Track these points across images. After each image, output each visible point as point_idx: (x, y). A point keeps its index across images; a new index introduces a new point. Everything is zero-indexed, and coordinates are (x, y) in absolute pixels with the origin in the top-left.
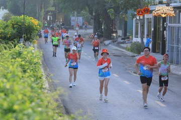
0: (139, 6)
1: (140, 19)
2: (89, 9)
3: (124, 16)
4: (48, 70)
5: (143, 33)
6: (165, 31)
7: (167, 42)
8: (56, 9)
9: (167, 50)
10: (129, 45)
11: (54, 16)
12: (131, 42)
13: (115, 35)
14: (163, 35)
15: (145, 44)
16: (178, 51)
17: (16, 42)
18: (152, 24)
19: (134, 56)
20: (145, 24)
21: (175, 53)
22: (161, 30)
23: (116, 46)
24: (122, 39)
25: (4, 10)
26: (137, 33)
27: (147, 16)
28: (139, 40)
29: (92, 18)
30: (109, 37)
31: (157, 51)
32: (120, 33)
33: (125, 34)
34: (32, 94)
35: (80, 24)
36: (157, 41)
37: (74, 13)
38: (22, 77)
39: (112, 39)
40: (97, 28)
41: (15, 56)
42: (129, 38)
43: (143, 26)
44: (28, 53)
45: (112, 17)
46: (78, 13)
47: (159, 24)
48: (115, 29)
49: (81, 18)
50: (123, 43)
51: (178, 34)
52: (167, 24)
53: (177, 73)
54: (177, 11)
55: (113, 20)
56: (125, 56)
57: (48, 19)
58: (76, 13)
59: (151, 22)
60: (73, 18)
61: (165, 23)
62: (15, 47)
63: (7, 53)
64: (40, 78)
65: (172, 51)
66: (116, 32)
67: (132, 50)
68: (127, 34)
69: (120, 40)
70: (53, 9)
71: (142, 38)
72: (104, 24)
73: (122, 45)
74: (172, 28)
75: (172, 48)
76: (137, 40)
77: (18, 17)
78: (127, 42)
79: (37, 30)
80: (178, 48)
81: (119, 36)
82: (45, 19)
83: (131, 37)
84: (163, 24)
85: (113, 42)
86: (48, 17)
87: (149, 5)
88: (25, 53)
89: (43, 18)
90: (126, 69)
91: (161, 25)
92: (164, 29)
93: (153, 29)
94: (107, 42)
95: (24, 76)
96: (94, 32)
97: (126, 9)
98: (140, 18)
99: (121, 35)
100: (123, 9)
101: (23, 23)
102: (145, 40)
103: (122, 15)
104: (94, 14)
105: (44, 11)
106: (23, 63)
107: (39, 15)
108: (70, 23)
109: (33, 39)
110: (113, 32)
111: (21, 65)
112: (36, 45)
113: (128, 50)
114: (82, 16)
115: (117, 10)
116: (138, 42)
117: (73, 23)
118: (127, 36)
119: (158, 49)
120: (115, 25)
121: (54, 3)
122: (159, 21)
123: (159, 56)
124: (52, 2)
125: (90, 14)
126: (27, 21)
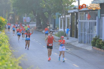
0: (62, 10)
2: (34, 13)
3: (53, 16)
5: (64, 26)
6: (77, 25)
7: (79, 31)
8: (14, 13)
9: (78, 35)
10: (57, 33)
11: (13, 16)
12: (58, 31)
14: (76, 27)
15: (66, 32)
16: (85, 36)
20: (66, 21)
21: (83, 37)
22: (75, 24)
24: (53, 30)
26: (61, 26)
27: (67, 16)
28: (62, 30)
29: (35, 18)
31: (73, 36)
33: (54, 26)
35: (28, 21)
36: (73, 30)
37: (25, 15)
40: (38, 23)
43: (64, 22)
45: (47, 17)
47: (74, 21)
48: (49, 24)
49: (29, 18)
51: (85, 26)
53: (84, 48)
54: (84, 13)
55: (47, 19)
57: (10, 18)
58: (26, 15)
59: (69, 20)
60: (24, 18)
61: (77, 20)
65: (82, 36)
66: (49, 26)
67: (59, 36)
68: (56, 27)
69: (51, 30)
70: (13, 13)
71: (64, 29)
72: (42, 21)
74: (81, 23)
75: (82, 34)
76: (61, 30)
78: (55, 31)
79: (4, 24)
80: (85, 34)
81: (51, 28)
83: (58, 28)
87: (68, 10)
90: (55, 47)
91: (75, 21)
92: (77, 23)
93: (70, 24)
96: (37, 26)
97: (55, 12)
98: (63, 17)
99: (52, 27)
100: (53, 12)
102: (66, 30)
103: (52, 15)
104: (36, 15)
107: (5, 16)
108: (23, 20)
109: (2, 30)
113: (56, 36)
114: (30, 17)
115: (50, 13)
118: (56, 28)
119: (74, 35)
120: (49, 21)
121: (13, 9)
122: (74, 19)
123: (74, 39)
124: (12, 9)
125: (34, 15)
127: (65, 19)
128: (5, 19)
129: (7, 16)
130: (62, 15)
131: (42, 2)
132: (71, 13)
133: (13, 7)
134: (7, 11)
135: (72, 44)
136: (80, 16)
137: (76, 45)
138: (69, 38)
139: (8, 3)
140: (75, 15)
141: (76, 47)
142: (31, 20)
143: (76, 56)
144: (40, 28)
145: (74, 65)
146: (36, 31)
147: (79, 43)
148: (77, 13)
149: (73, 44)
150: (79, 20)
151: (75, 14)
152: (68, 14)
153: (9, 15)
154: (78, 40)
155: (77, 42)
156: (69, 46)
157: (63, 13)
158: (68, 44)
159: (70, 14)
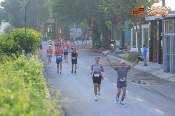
0: (136, 17)
1: (137, 30)
2: (88, 21)
3: (121, 27)
4: (49, 80)
5: (140, 43)
6: (161, 41)
7: (164, 51)
8: (55, 21)
9: (164, 59)
10: (127, 55)
11: (54, 27)
12: (129, 52)
13: (113, 45)
14: (160, 45)
15: (142, 53)
17: (18, 53)
18: (149, 34)
20: (142, 34)
21: (171, 62)
22: (158, 39)
23: (114, 56)
24: (120, 49)
25: (6, 23)
26: (134, 43)
27: (143, 27)
28: (136, 49)
29: (91, 30)
30: (108, 47)
31: (154, 60)
32: (118, 43)
33: (123, 44)
36: (154, 51)
37: (73, 24)
38: (26, 87)
39: (110, 49)
40: (96, 38)
41: (18, 68)
42: (126, 48)
43: (140, 36)
44: (30, 64)
45: (111, 28)
46: (77, 24)
47: (156, 34)
48: (113, 39)
50: (121, 53)
52: (163, 33)
54: (173, 21)
55: (111, 31)
57: (48, 31)
58: (75, 24)
59: (147, 32)
60: (72, 30)
61: (162, 33)
62: (17, 58)
63: (10, 64)
64: (43, 88)
65: (169, 60)
66: (114, 43)
67: (130, 60)
68: (125, 44)
69: (118, 50)
70: (53, 21)
71: (139, 48)
72: (103, 35)
73: (120, 55)
74: (168, 38)
75: (169, 57)
76: (134, 50)
77: (20, 30)
78: (125, 52)
79: (38, 42)
80: (174, 56)
81: (117, 46)
82: (45, 31)
83: (128, 47)
84: (160, 34)
85: (112, 52)
86: (48, 29)
87: (146, 16)
88: (28, 64)
89: (43, 30)
91: (158, 35)
92: (161, 38)
93: (149, 39)
94: (105, 52)
95: (28, 86)
96: (93, 43)
97: (124, 20)
98: (137, 28)
99: (119, 45)
100: (120, 20)
101: (25, 36)
102: (142, 50)
103: (119, 25)
104: (92, 25)
105: (44, 24)
106: (26, 74)
107: (39, 27)
109: (34, 51)
110: (111, 43)
111: (24, 76)
112: (37, 56)
113: (126, 60)
114: (81, 28)
115: (114, 21)
116: (136, 52)
118: (125, 46)
119: (155, 58)
120: (113, 35)
121: (54, 16)
122: (156, 32)
123: (156, 65)
124: (51, 15)
125: (88, 25)
126: (28, 33)
127: (141, 31)
128: (38, 34)
129: (42, 26)
130: (135, 25)
131: (101, 3)
132: (151, 21)
133: (54, 11)
134: (43, 18)
135: (152, 73)
136: (167, 25)
137: (160, 76)
138: (147, 63)
139: (45, 6)
140: (158, 24)
141: (159, 78)
142: (83, 33)
143: (160, 94)
144: (98, 47)
145: (157, 110)
146: (91, 51)
147: (165, 71)
148: (161, 21)
149: (154, 73)
150: (165, 34)
151: (158, 22)
152: (146, 23)
153: (47, 25)
154: (163, 66)
155: (162, 71)
156: (147, 77)
157: (137, 21)
158: (146, 73)
159: (150, 23)
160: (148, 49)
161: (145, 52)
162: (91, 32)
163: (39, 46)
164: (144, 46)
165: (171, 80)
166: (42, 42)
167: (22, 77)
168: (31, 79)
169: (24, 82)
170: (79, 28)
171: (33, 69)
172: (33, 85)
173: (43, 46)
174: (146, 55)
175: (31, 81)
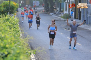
1: (68, 2)
3: (60, 1)
4: (22, 28)
5: (69, 9)
7: (82, 13)
9: (82, 17)
10: (62, 15)
12: (64, 14)
13: (55, 10)
14: (80, 10)
15: (70, 14)
16: (87, 18)
17: (6, 14)
19: (65, 21)
23: (56, 16)
24: (59, 12)
26: (66, 9)
28: (67, 12)
29: (44, 2)
30: (52, 11)
31: (77, 18)
33: (60, 10)
34: (15, 40)
35: (38, 5)
36: (77, 13)
38: (10, 31)
39: (54, 12)
40: (46, 6)
41: (6, 21)
42: (62, 12)
45: (54, 1)
48: (55, 7)
49: (38, 2)
50: (59, 14)
56: (61, 20)
57: (22, 3)
60: (34, 2)
62: (5, 16)
63: (2, 19)
64: (19, 32)
65: (84, 18)
66: (56, 9)
67: (64, 18)
68: (62, 10)
69: (58, 12)
71: (69, 11)
73: (59, 15)
75: (84, 16)
77: (7, 2)
78: (61, 13)
79: (16, 8)
80: (87, 16)
81: (58, 11)
82: (20, 2)
83: (63, 11)
85: (55, 14)
86: (22, 1)
88: (11, 19)
89: (19, 2)
90: (61, 27)
94: (51, 14)
95: (11, 30)
96: (45, 9)
99: (58, 10)
101: (9, 5)
102: (70, 13)
106: (10, 24)
108: (33, 4)
109: (14, 13)
111: (9, 25)
112: (16, 15)
113: (62, 18)
117: (34, 4)
118: (62, 11)
120: (55, 5)
123: (78, 20)
126: (11, 4)
127: (70, 3)
128: (16, 4)
142: (40, 4)
143: (80, 35)
144: (47, 11)
146: (44, 13)
154: (81, 21)
160: (73, 12)
161: (72, 14)
162: (44, 3)
163: (16, 11)
164: (72, 10)
165: (85, 28)
166: (18, 8)
167: (8, 26)
168: (13, 27)
169: (9, 28)
170: (37, 1)
171: (13, 22)
172: (14, 30)
173: (19, 10)
174: (72, 15)
175: (13, 28)
